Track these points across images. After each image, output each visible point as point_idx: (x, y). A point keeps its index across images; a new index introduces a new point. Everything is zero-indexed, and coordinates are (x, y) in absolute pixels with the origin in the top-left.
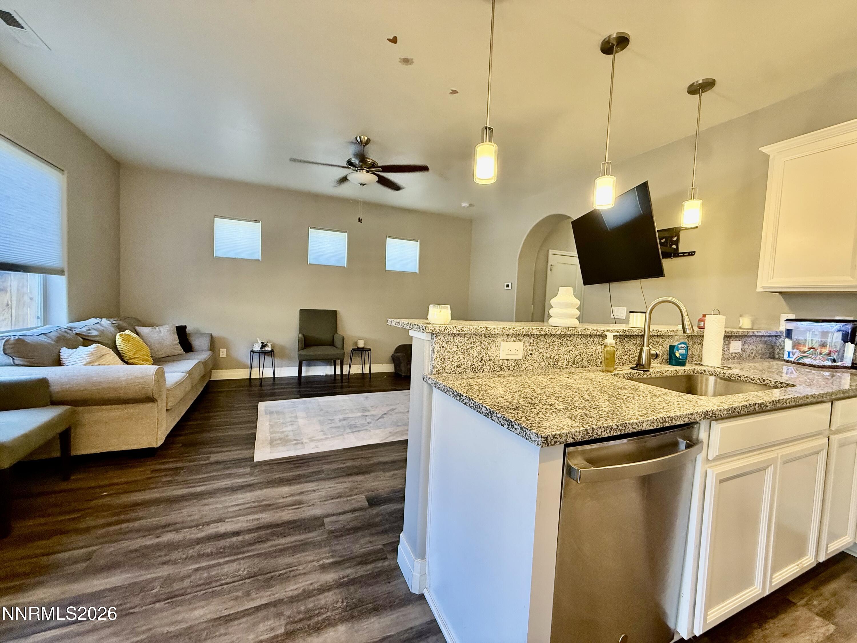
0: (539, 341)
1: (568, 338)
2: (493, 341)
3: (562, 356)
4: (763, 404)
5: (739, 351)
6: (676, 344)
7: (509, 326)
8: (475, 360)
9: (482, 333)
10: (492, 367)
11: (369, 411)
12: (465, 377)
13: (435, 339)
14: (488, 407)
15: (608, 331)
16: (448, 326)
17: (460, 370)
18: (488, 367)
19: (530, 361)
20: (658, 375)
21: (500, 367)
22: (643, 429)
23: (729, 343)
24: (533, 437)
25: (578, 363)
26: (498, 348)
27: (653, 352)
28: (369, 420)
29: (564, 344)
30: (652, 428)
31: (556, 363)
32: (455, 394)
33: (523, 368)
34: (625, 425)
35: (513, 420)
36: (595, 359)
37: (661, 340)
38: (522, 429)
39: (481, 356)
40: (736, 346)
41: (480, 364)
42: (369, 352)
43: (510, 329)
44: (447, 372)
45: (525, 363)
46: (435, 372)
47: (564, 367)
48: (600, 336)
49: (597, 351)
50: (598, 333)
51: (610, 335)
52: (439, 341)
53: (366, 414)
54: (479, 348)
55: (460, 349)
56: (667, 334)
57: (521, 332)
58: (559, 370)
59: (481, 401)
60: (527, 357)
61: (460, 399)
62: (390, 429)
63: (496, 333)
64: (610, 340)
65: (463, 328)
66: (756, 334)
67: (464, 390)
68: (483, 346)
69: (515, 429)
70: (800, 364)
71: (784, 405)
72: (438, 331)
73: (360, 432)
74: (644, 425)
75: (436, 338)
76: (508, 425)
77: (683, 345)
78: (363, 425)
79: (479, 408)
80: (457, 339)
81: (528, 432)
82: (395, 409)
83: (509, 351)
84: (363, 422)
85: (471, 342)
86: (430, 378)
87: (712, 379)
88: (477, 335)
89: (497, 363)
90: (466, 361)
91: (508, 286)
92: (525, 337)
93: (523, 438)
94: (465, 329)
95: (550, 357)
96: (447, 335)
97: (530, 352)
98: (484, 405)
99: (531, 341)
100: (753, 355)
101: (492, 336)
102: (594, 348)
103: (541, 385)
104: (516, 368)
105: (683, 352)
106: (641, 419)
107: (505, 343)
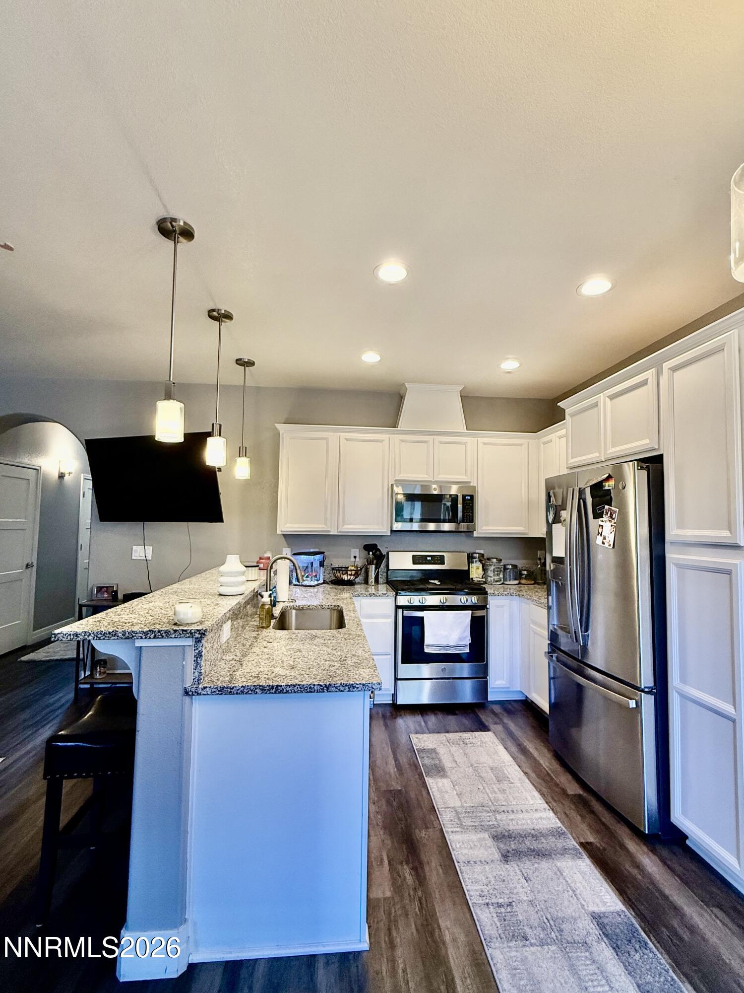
2: (222, 626)
10: (221, 654)
17: (211, 667)
19: (232, 637)
21: (223, 652)
26: (223, 632)
33: (230, 646)
35: (350, 683)
38: (363, 685)
39: (218, 646)
45: (230, 641)
46: (202, 679)
51: (266, 595)
52: (204, 642)
54: (217, 638)
55: (211, 644)
64: (266, 599)
68: (218, 634)
75: (203, 639)
77: (275, 589)
80: (210, 635)
83: (226, 632)
85: (215, 634)
87: (293, 611)
89: (222, 648)
104: (228, 648)
107: (225, 624)
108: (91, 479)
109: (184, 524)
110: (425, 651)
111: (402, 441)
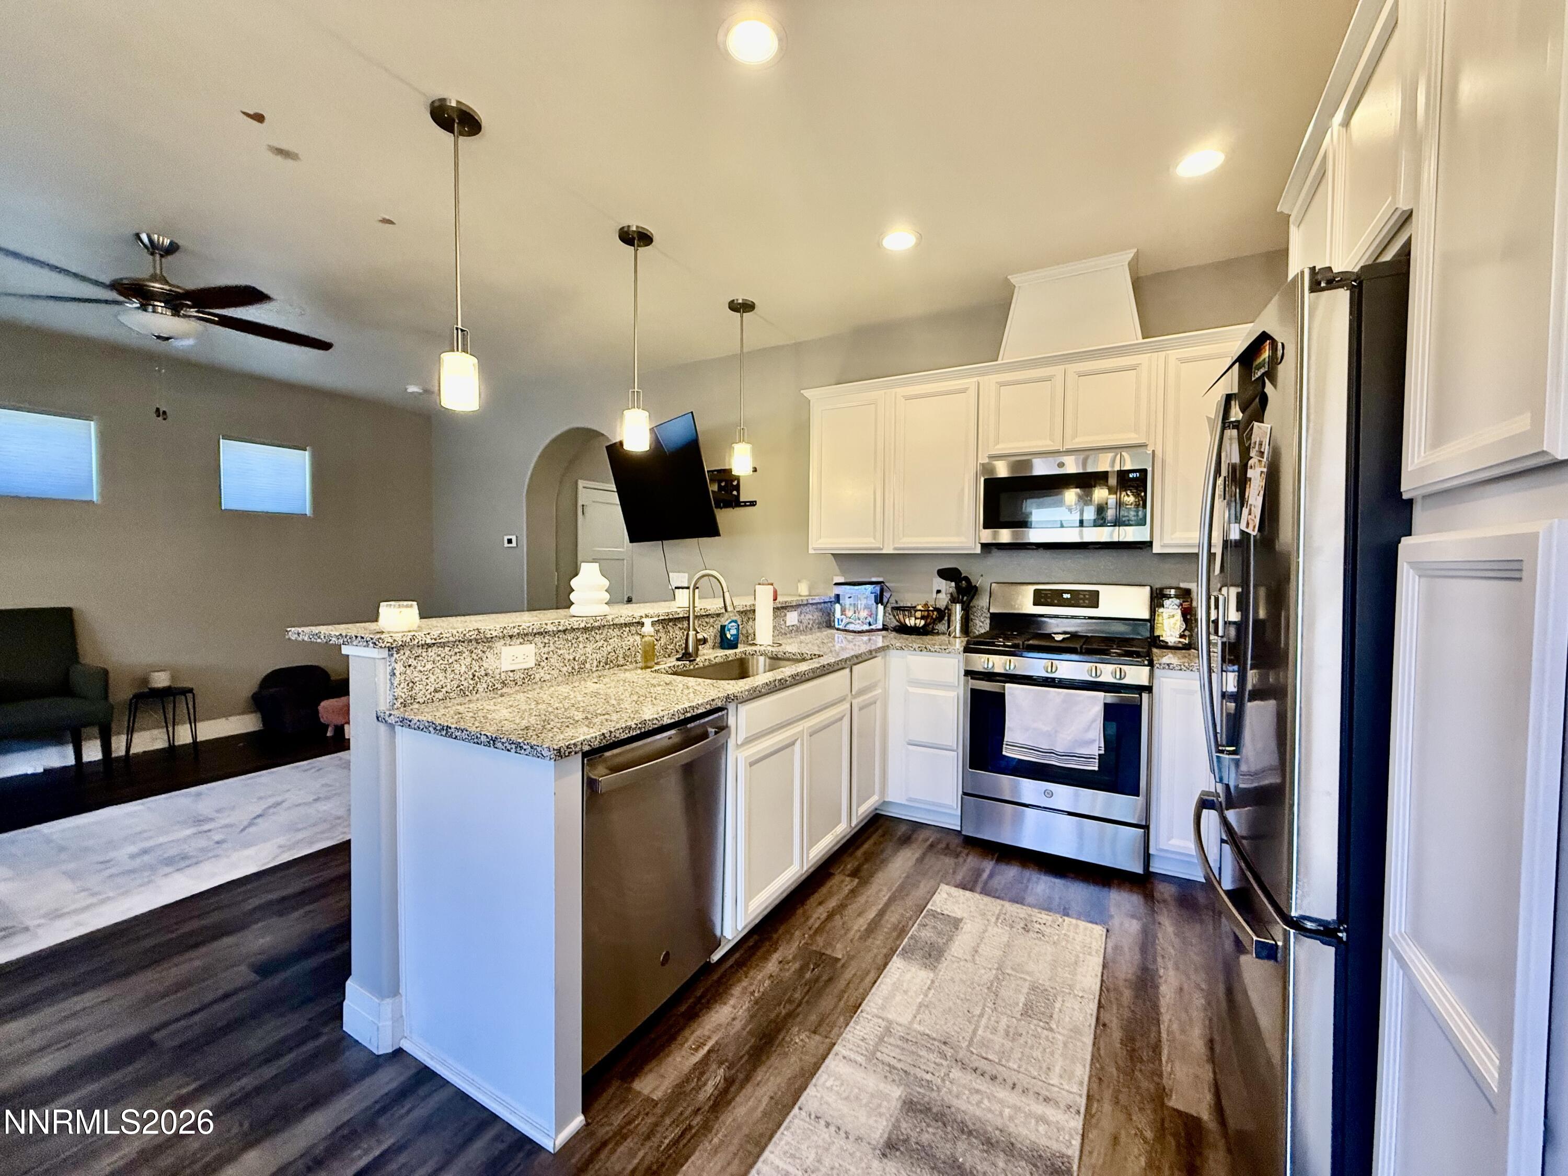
0: (557, 639)
1: (597, 631)
2: (490, 648)
3: (590, 655)
4: (783, 679)
5: (796, 622)
6: (726, 623)
7: (513, 622)
8: (463, 679)
9: (472, 637)
10: (491, 684)
11: (212, 820)
12: (449, 705)
13: (395, 655)
14: (489, 734)
15: (647, 616)
16: (416, 634)
17: (440, 695)
18: (485, 686)
19: (546, 668)
20: (707, 663)
21: (503, 682)
22: (665, 723)
23: (785, 615)
24: (545, 753)
25: (612, 662)
26: (498, 656)
27: (700, 636)
28: (217, 837)
29: (591, 639)
30: (673, 721)
31: (582, 666)
32: (438, 728)
33: (537, 679)
34: (644, 722)
35: (520, 741)
36: (633, 653)
37: (712, 620)
38: (532, 747)
39: (473, 671)
40: (792, 618)
41: (471, 682)
42: (190, 696)
43: (514, 627)
44: (419, 702)
45: (539, 673)
46: (398, 705)
47: (594, 669)
48: (638, 623)
49: (635, 644)
50: (634, 621)
51: (647, 622)
52: (401, 657)
53: (206, 827)
54: (469, 659)
55: (438, 664)
56: (717, 612)
57: (531, 631)
58: (587, 675)
59: (479, 729)
60: (542, 664)
61: (447, 733)
62: (281, 840)
63: (494, 635)
64: (648, 629)
65: (441, 634)
66: (811, 602)
67: (452, 720)
68: (474, 656)
69: (525, 750)
70: (846, 631)
71: (803, 678)
72: (400, 643)
73: (202, 865)
74: (665, 719)
75: (397, 654)
76: (516, 748)
77: (733, 624)
78: (203, 850)
79: (477, 737)
80: (432, 652)
81: (539, 749)
82: (283, 802)
83: (514, 658)
84: (202, 843)
85: (456, 653)
86: (390, 715)
87: (762, 659)
88: (464, 642)
89: (498, 677)
90: (449, 681)
91: (510, 541)
92: (537, 636)
93: (534, 758)
94: (444, 635)
95: (574, 659)
96: (416, 648)
97: (546, 656)
98: (483, 733)
99: (546, 641)
100: (810, 626)
101: (484, 641)
102: (632, 640)
103: (560, 697)
104: (526, 680)
105: (734, 632)
106: (661, 714)
107: (508, 647)
108: (615, 490)
109: (694, 541)
110: (1004, 753)
111: (1002, 384)
